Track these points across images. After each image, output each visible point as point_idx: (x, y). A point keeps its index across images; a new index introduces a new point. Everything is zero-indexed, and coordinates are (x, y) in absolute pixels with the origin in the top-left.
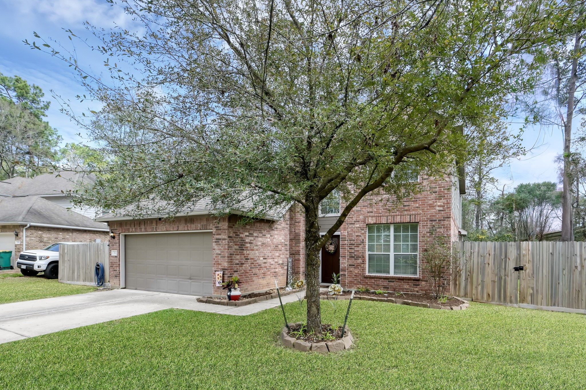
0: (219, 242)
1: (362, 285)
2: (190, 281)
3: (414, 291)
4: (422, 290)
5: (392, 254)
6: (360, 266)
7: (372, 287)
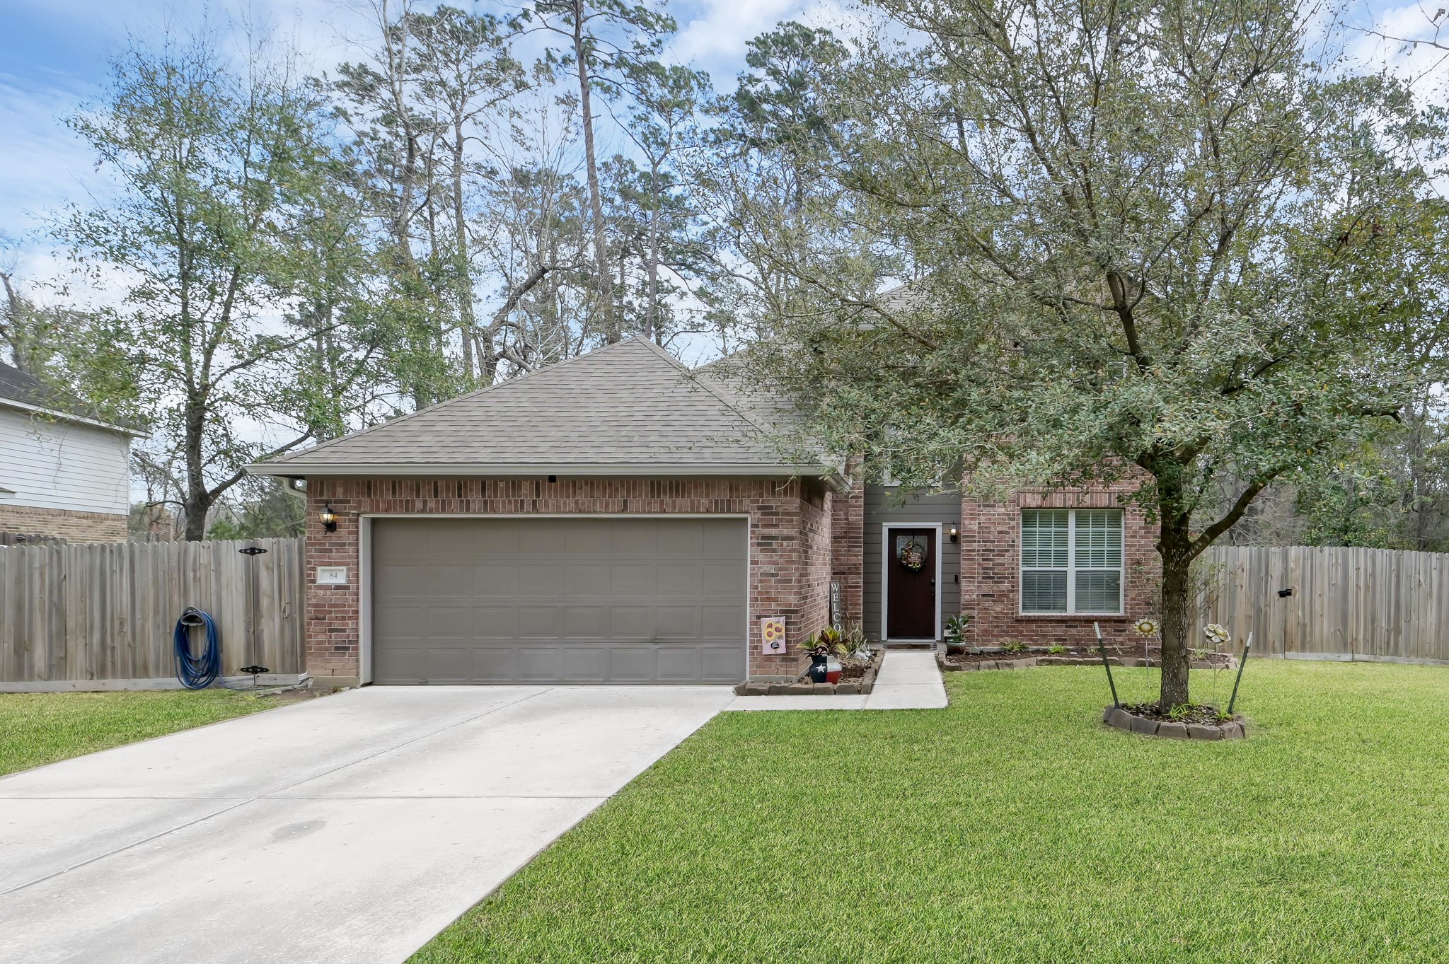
0: (771, 544)
1: (1011, 636)
2: (654, 647)
3: (1116, 642)
4: (1129, 640)
5: (1071, 570)
6: (1007, 596)
7: (1031, 640)
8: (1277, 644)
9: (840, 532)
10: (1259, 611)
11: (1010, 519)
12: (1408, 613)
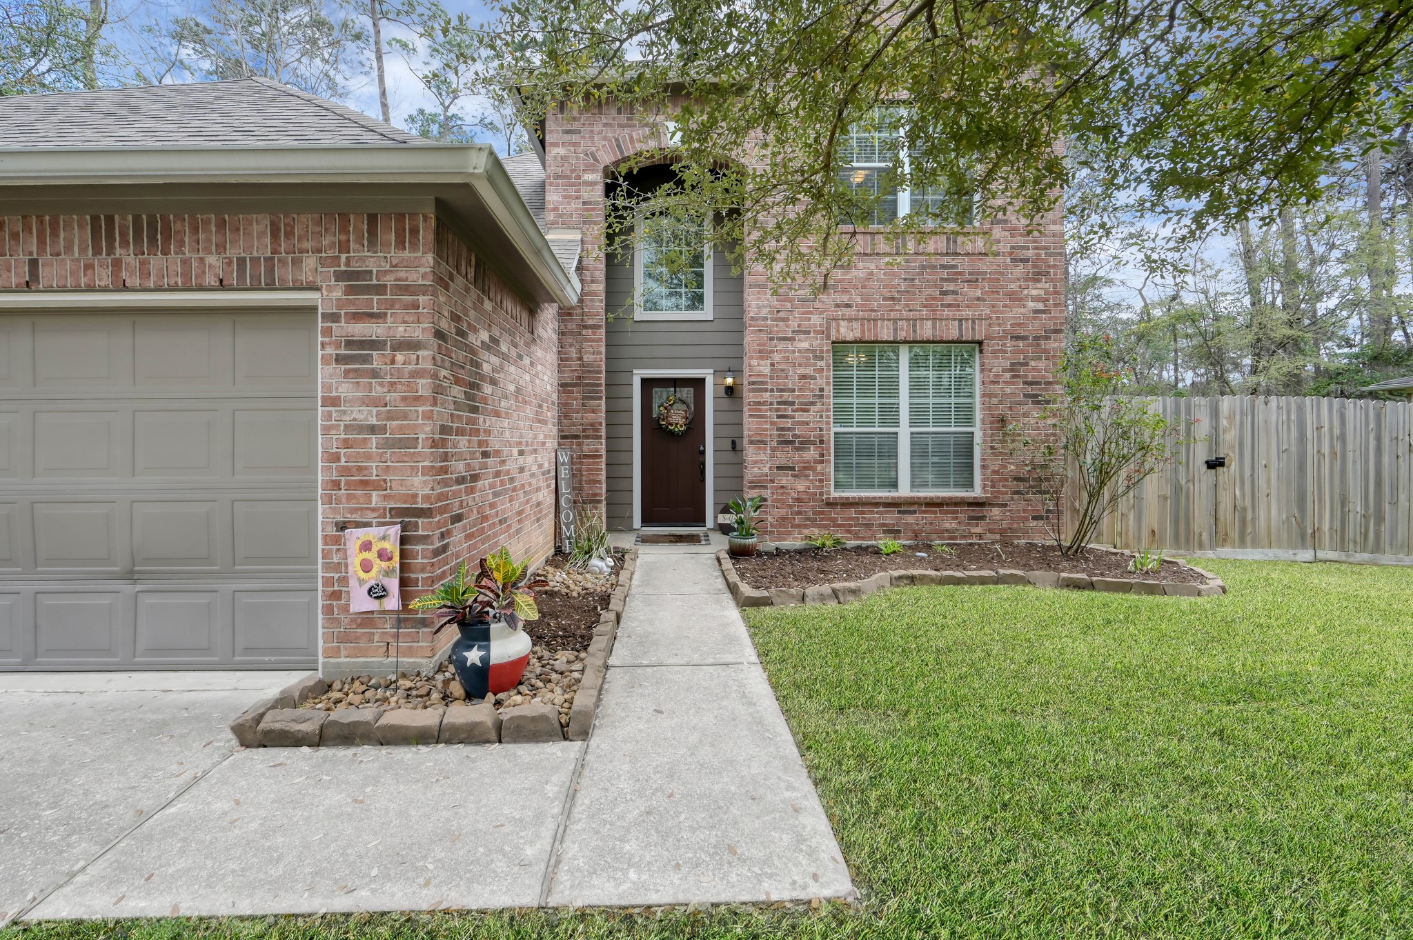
1: (820, 527)
3: (970, 536)
4: (991, 531)
5: (904, 432)
6: (813, 469)
7: (849, 532)
8: (1205, 536)
9: (569, 377)
10: (1177, 488)
11: (816, 358)
12: (1395, 489)
